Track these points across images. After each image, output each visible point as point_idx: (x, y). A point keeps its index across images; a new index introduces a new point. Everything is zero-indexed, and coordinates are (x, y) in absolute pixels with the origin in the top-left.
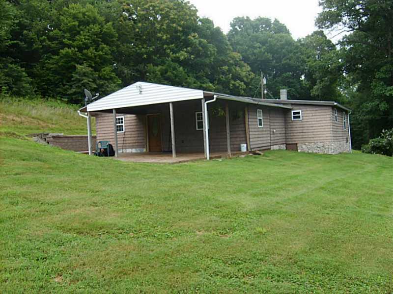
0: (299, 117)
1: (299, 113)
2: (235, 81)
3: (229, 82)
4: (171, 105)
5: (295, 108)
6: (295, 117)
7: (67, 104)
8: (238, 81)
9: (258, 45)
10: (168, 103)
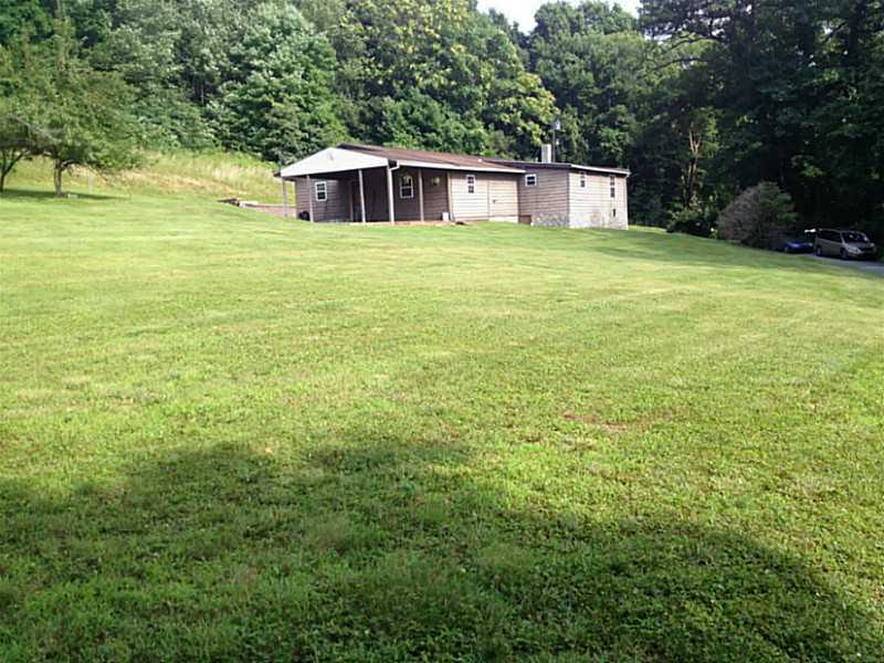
0: (533, 183)
1: (533, 178)
2: (526, 121)
3: (516, 125)
4: (360, 173)
5: (529, 171)
6: (529, 183)
7: (263, 161)
8: (531, 123)
9: (572, 57)
10: (357, 170)
